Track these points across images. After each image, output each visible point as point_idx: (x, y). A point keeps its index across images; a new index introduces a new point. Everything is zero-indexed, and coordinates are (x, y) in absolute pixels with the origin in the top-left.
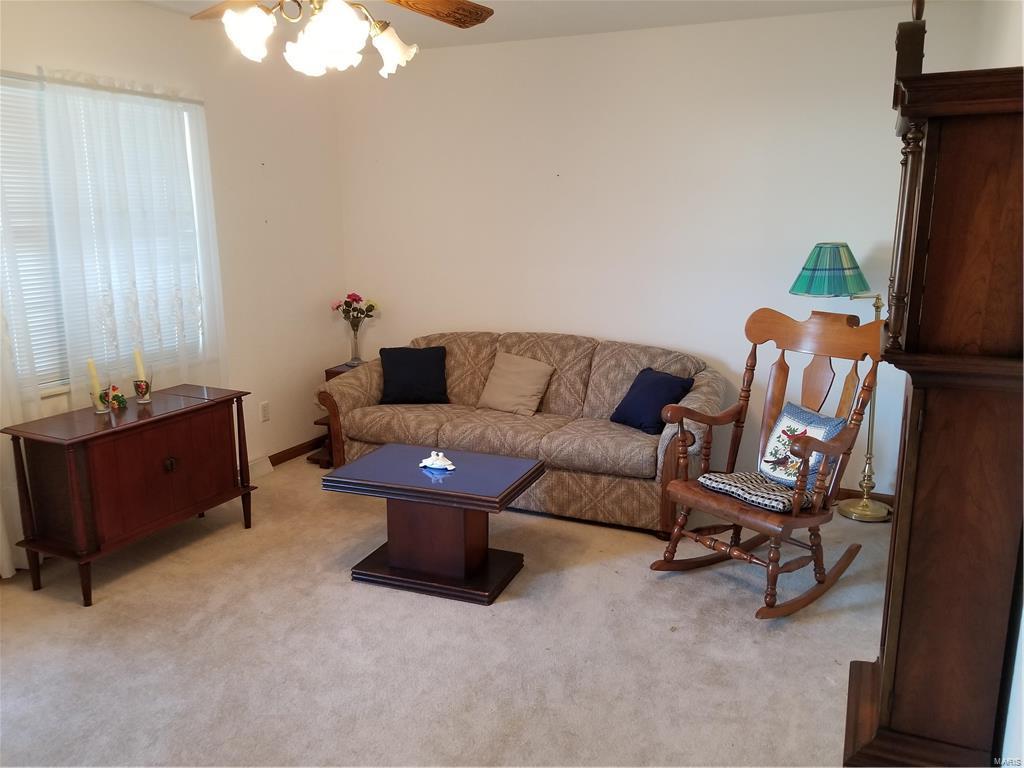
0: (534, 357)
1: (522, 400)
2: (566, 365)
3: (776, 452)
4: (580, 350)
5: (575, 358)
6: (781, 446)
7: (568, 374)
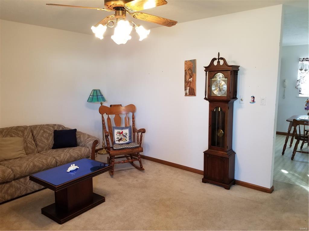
0: (12, 136)
1: (20, 152)
2: (26, 136)
3: (118, 138)
4: (28, 130)
5: (28, 133)
6: (118, 136)
7: (28, 139)
